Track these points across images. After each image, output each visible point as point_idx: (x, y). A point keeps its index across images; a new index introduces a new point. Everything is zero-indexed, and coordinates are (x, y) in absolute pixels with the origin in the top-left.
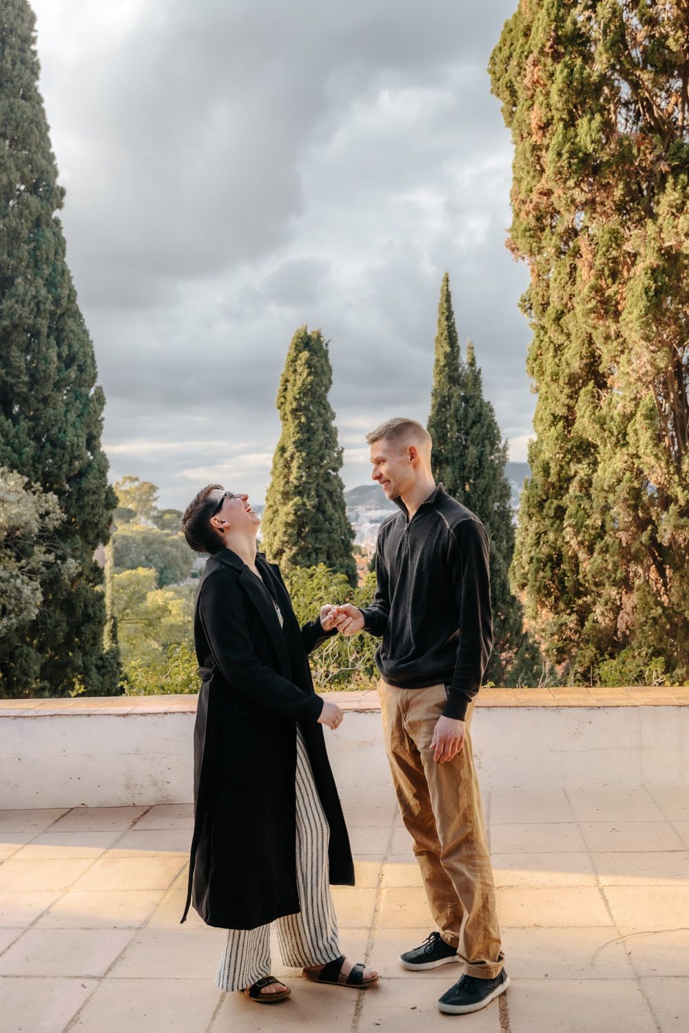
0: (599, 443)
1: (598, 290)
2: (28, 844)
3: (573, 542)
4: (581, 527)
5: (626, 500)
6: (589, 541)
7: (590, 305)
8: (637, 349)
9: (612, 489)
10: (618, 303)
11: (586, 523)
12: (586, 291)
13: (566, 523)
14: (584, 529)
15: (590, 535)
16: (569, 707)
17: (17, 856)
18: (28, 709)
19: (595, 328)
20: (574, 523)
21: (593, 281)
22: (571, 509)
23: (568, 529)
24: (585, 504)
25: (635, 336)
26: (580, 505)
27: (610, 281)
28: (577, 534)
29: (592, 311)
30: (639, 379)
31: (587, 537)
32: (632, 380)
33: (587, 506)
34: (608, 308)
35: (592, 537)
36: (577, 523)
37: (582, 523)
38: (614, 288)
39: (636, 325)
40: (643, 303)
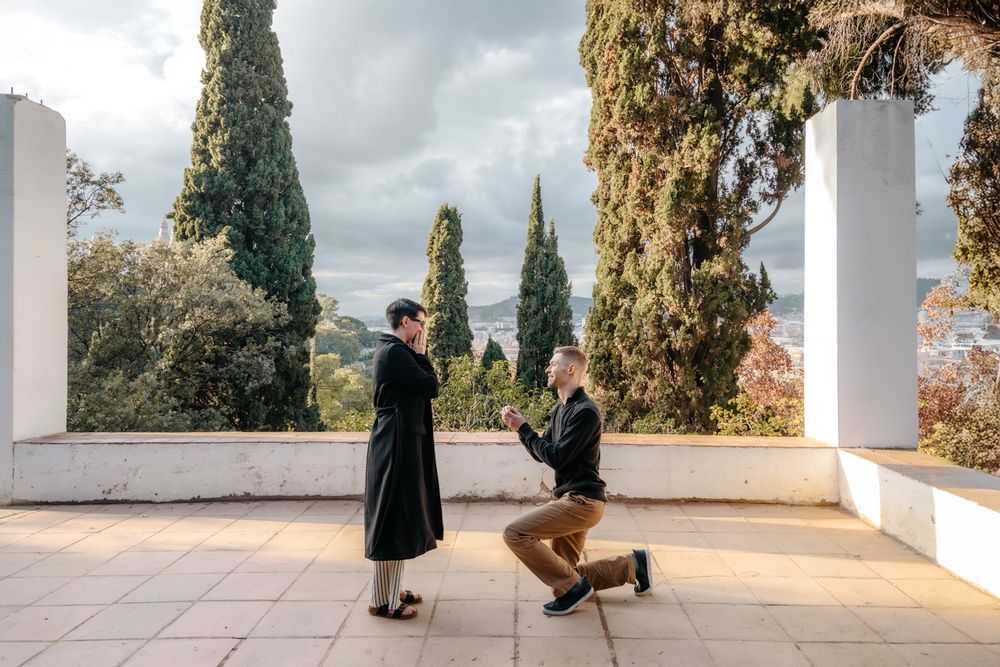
0: (638, 286)
1: (641, 192)
3: (619, 346)
4: (625, 337)
5: (653, 322)
6: (629, 347)
7: (636, 202)
8: (664, 230)
9: (645, 315)
10: (654, 201)
11: (627, 335)
12: (634, 192)
13: (615, 335)
14: (626, 339)
15: (630, 342)
17: (286, 530)
19: (639, 216)
21: (639, 187)
22: (619, 326)
23: (617, 338)
24: (628, 323)
25: (664, 222)
26: (624, 324)
27: (649, 187)
28: (622, 341)
29: (637, 205)
30: (665, 249)
31: (628, 344)
32: (660, 249)
33: (629, 325)
34: (647, 204)
35: (631, 344)
36: (622, 335)
37: (625, 335)
38: (652, 192)
39: (665, 215)
40: (670, 202)
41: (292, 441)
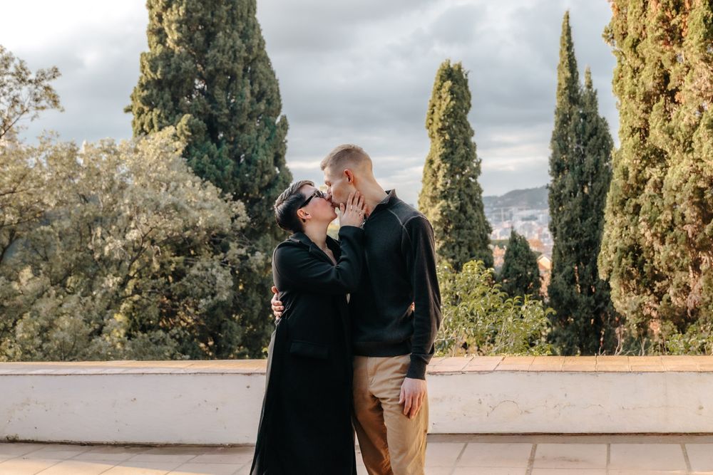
0: (668, 150)
1: (665, 20)
3: (648, 234)
4: (654, 221)
5: (691, 198)
6: (661, 233)
7: (658, 34)
8: (698, 69)
9: (679, 189)
10: (681, 31)
11: (658, 218)
12: (654, 21)
13: (641, 219)
14: (656, 223)
15: (662, 228)
18: (181, 368)
19: (663, 52)
20: (648, 218)
21: (660, 13)
22: (646, 206)
23: (643, 223)
24: (658, 202)
25: (696, 59)
26: (653, 203)
27: (674, 12)
28: (650, 227)
29: (660, 38)
30: (701, 95)
31: (659, 230)
32: (694, 95)
33: (659, 204)
34: (673, 35)
35: (664, 230)
36: (650, 218)
37: (655, 218)
38: (678, 18)
39: (696, 49)
40: (702, 30)
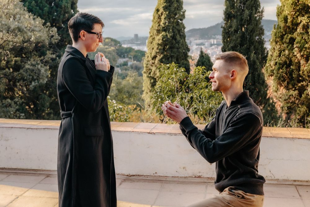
2: (31, 188)
3: (298, 55)
4: (303, 48)
6: (306, 55)
11: (305, 46)
13: (295, 46)
14: (304, 49)
15: (307, 52)
16: (299, 138)
17: (25, 195)
18: (34, 125)
20: (299, 46)
22: (298, 39)
23: (296, 49)
24: (305, 37)
26: (302, 37)
28: (300, 51)
31: (305, 53)
33: (306, 38)
35: (308, 53)
36: (301, 46)
37: (303, 46)
41: (35, 127)
